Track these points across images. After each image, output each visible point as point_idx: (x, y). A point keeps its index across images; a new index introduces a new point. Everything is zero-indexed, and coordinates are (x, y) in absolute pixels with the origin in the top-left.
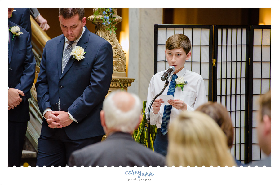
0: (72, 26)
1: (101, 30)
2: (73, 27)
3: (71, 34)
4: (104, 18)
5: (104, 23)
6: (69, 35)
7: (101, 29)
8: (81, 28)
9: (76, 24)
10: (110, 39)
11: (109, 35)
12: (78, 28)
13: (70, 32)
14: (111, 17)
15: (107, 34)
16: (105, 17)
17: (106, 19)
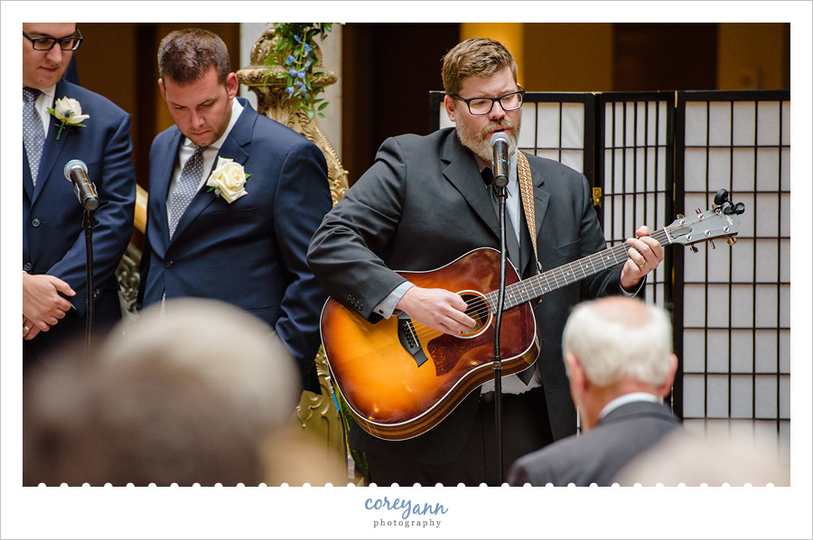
0: (202, 104)
1: (279, 109)
2: (203, 106)
3: (201, 126)
4: (290, 75)
5: (291, 89)
6: (194, 129)
7: (278, 105)
8: (227, 106)
9: (213, 97)
10: (304, 132)
11: (300, 122)
12: (217, 107)
13: (198, 122)
14: (309, 71)
15: (296, 118)
16: (293, 71)
17: (294, 77)
